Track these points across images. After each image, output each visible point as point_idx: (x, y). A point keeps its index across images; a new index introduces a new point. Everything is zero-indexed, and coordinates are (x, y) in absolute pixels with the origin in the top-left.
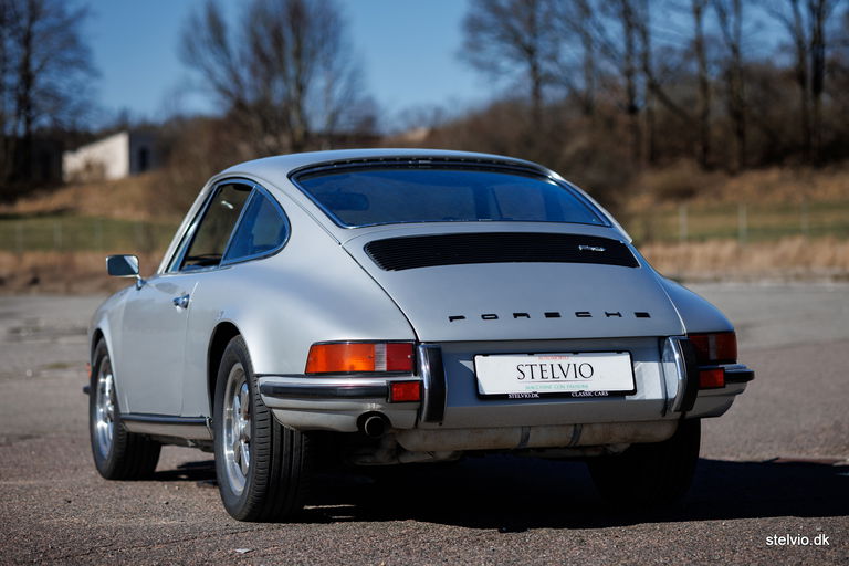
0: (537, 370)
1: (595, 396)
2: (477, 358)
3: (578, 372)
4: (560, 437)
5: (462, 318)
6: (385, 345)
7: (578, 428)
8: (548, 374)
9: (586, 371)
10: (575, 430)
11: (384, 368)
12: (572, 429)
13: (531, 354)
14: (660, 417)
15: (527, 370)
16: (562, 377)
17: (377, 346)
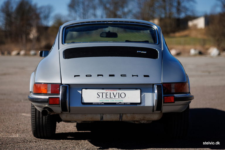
0: (104, 95)
1: (125, 104)
2: (83, 90)
3: (120, 95)
4: (115, 118)
5: (79, 76)
6: (50, 85)
7: (121, 115)
8: (108, 96)
9: (123, 95)
10: (120, 116)
11: (50, 92)
12: (119, 115)
13: (103, 89)
14: (152, 112)
15: (101, 95)
16: (114, 97)
17: (48, 85)
